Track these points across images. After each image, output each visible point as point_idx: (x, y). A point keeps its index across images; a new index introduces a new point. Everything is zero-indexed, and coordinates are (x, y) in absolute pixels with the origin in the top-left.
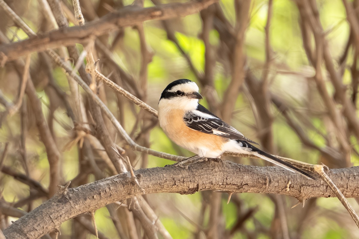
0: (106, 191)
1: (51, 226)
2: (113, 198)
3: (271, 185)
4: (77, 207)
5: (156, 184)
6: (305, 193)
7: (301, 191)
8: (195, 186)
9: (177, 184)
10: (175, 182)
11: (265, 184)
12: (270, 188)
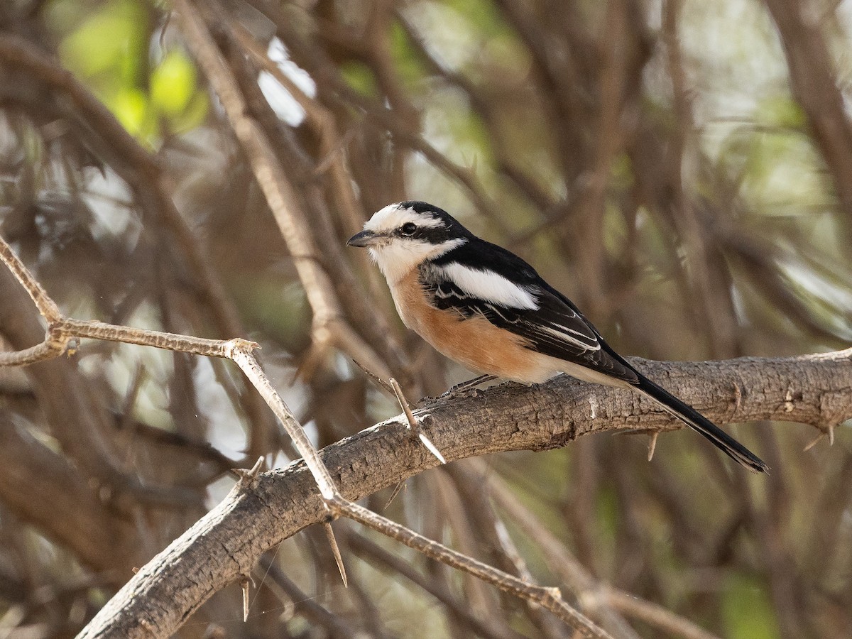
0: (351, 468)
1: (230, 570)
2: (371, 483)
3: (747, 402)
4: (285, 515)
5: (472, 435)
6: (830, 411)
7: (822, 407)
8: (566, 427)
9: (521, 429)
10: (517, 424)
11: (734, 401)
12: (745, 408)
